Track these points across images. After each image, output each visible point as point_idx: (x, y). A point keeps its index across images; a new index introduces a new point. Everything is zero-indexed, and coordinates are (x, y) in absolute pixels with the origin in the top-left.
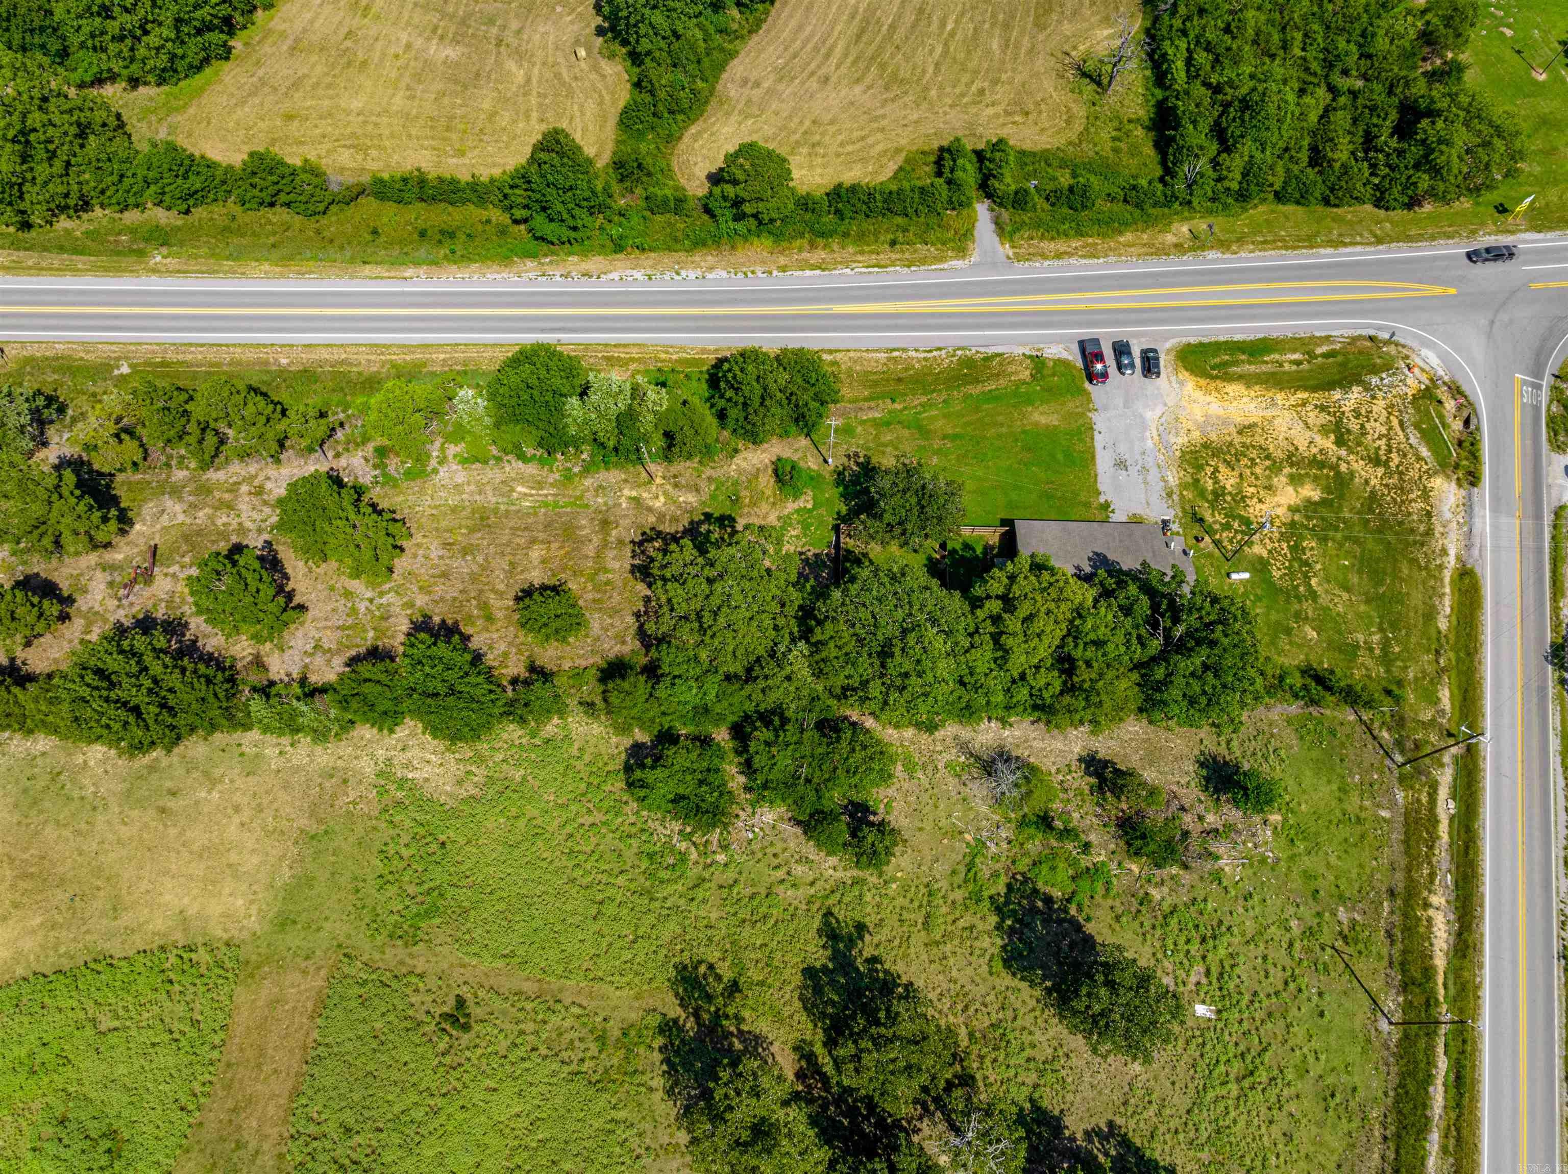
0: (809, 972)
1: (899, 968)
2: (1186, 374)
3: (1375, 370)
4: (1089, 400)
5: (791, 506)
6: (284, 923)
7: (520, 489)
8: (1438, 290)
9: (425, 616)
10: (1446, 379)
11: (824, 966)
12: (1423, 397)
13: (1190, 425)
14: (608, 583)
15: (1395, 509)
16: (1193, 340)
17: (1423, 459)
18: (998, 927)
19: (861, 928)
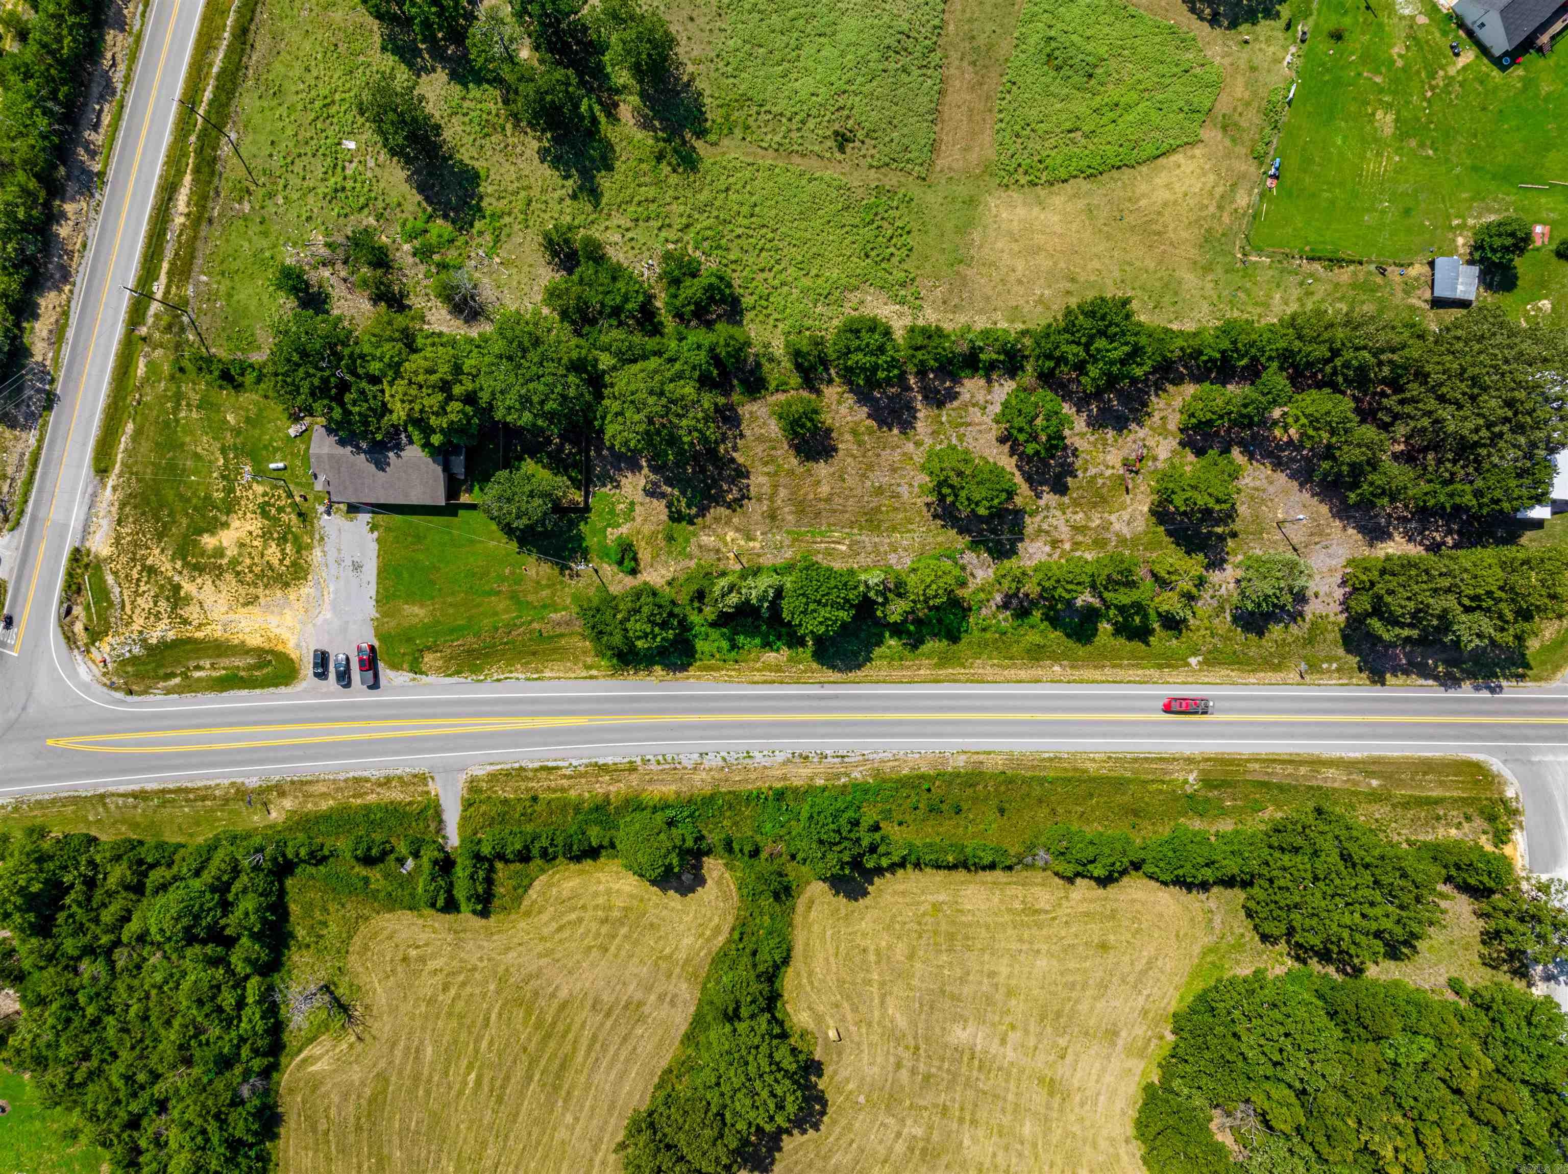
0: (610, 168)
1: (549, 172)
2: (293, 656)
3: (134, 660)
4: (376, 629)
5: (624, 530)
6: (971, 202)
7: (844, 548)
8: (62, 743)
9: (905, 434)
10: (76, 652)
11: (599, 171)
12: (99, 633)
13: (297, 605)
14: (766, 464)
15: (145, 526)
16: (283, 689)
17: (113, 573)
18: (481, 198)
19: (574, 197)
